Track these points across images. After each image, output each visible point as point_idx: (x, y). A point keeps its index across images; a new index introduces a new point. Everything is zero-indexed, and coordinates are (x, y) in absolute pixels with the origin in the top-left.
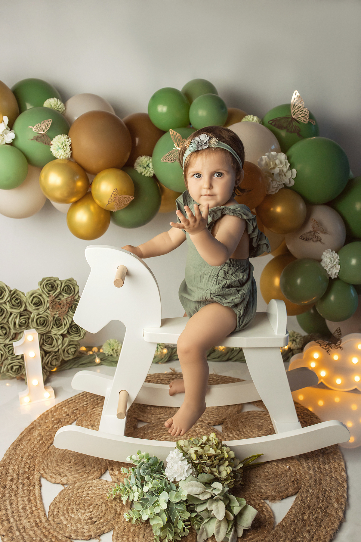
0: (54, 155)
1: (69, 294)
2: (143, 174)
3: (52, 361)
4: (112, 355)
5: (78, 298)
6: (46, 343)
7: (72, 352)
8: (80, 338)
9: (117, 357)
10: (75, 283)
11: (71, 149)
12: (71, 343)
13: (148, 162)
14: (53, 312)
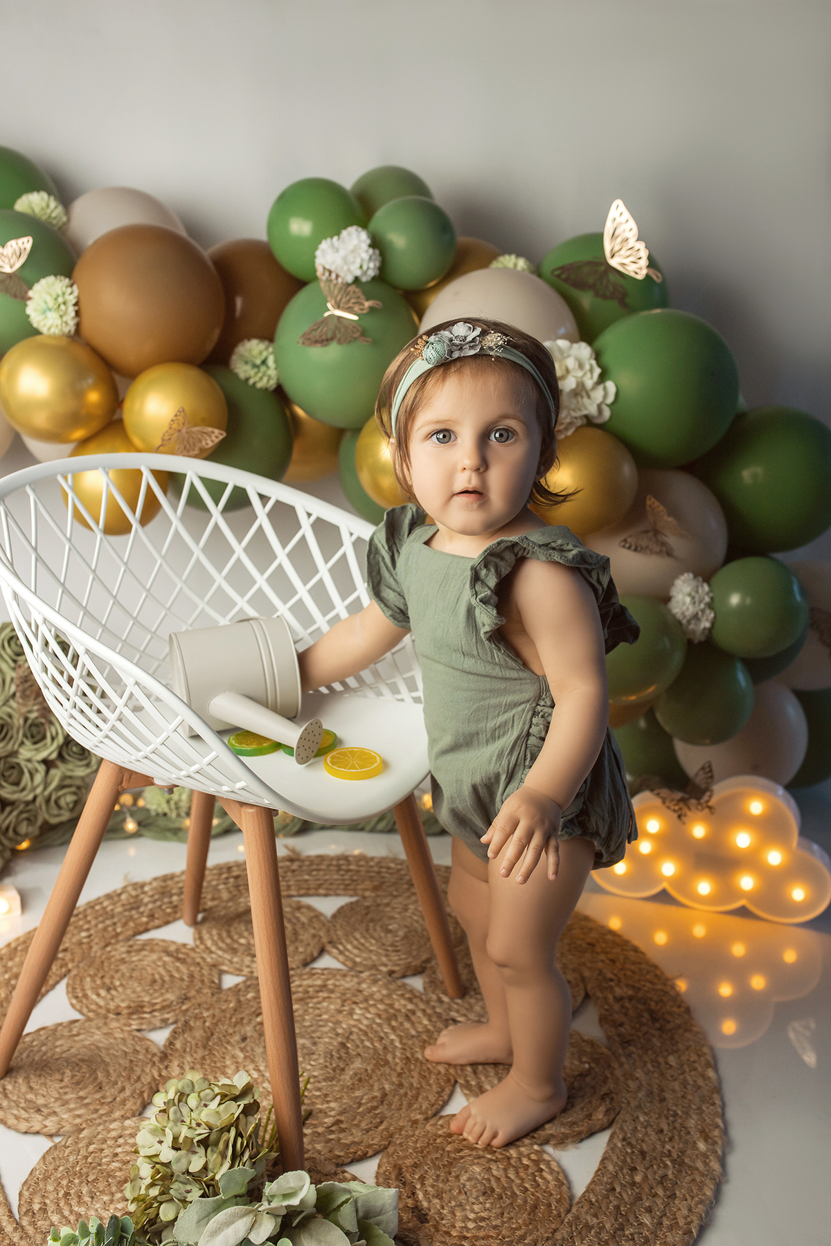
0: (35, 325)
2: (251, 382)
3: (18, 824)
4: (165, 814)
6: (6, 781)
7: (67, 804)
8: (88, 771)
9: (178, 819)
11: (77, 313)
12: (67, 782)
13: (265, 354)
14: (25, 705)
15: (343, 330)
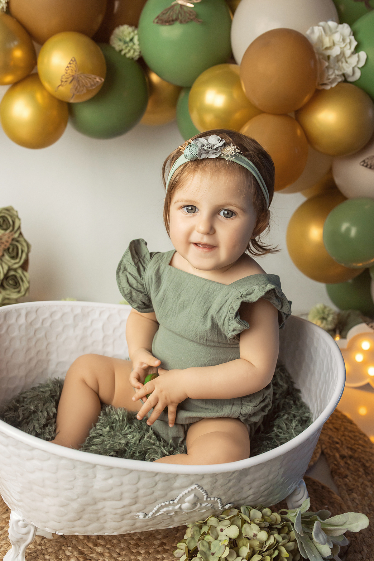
1: (6, 230)
2: (123, 53)
5: (19, 237)
8: (19, 295)
10: (15, 213)
13: (132, 34)
15: (183, 14)
